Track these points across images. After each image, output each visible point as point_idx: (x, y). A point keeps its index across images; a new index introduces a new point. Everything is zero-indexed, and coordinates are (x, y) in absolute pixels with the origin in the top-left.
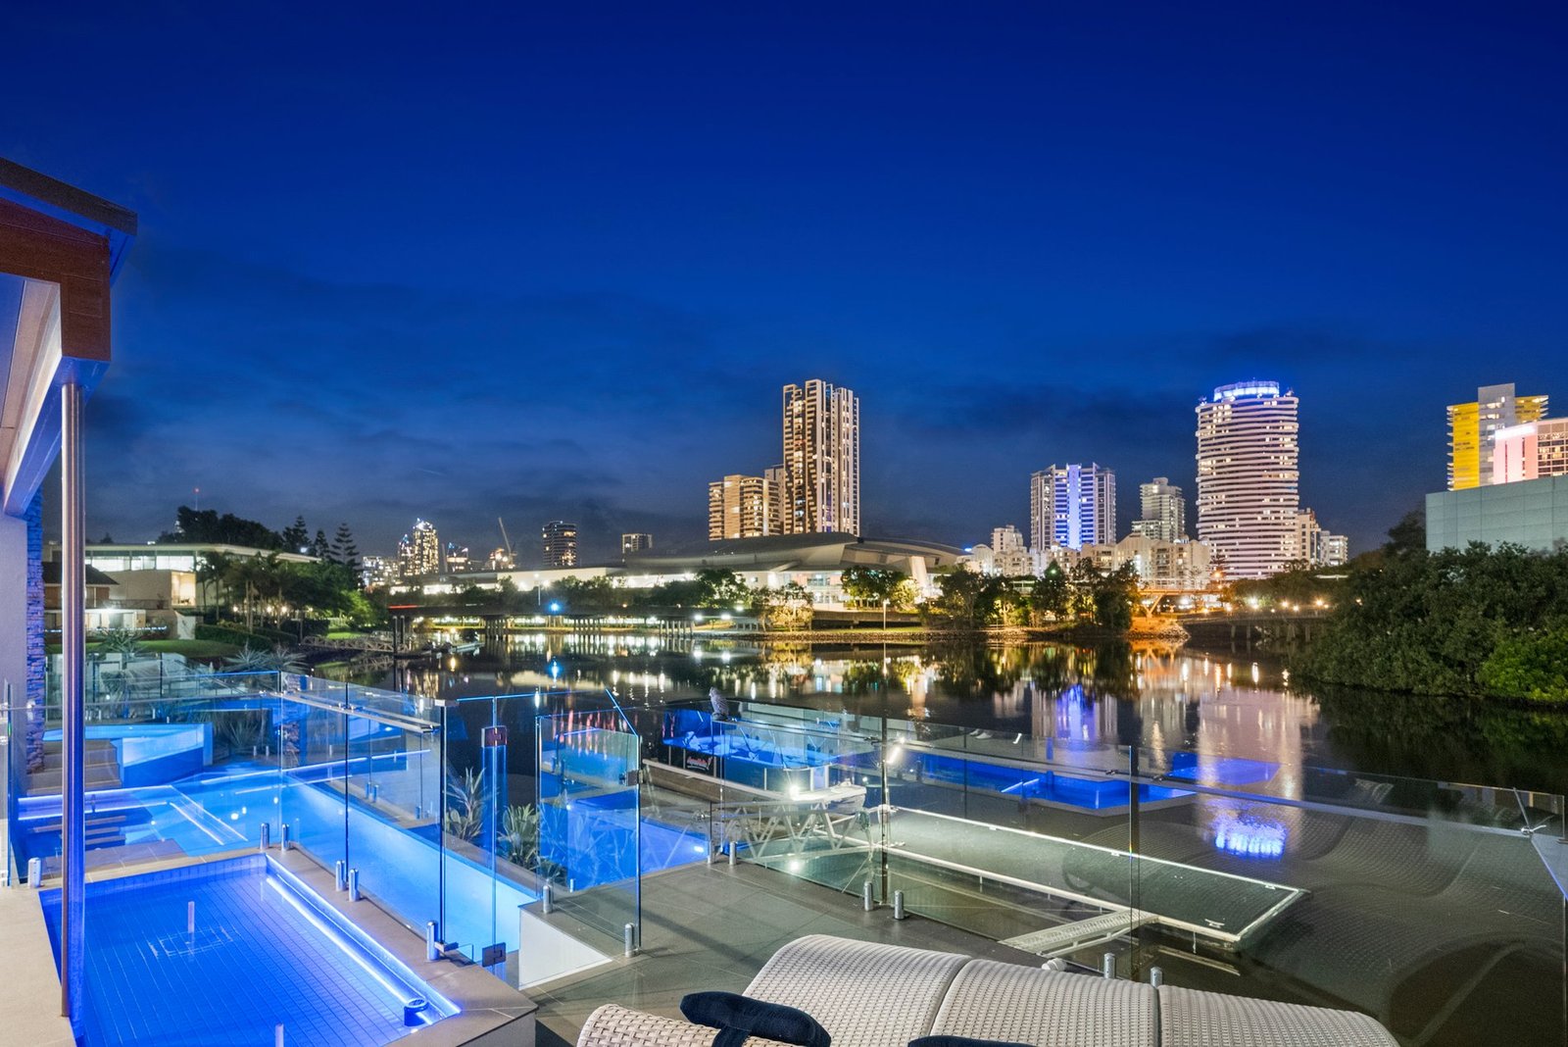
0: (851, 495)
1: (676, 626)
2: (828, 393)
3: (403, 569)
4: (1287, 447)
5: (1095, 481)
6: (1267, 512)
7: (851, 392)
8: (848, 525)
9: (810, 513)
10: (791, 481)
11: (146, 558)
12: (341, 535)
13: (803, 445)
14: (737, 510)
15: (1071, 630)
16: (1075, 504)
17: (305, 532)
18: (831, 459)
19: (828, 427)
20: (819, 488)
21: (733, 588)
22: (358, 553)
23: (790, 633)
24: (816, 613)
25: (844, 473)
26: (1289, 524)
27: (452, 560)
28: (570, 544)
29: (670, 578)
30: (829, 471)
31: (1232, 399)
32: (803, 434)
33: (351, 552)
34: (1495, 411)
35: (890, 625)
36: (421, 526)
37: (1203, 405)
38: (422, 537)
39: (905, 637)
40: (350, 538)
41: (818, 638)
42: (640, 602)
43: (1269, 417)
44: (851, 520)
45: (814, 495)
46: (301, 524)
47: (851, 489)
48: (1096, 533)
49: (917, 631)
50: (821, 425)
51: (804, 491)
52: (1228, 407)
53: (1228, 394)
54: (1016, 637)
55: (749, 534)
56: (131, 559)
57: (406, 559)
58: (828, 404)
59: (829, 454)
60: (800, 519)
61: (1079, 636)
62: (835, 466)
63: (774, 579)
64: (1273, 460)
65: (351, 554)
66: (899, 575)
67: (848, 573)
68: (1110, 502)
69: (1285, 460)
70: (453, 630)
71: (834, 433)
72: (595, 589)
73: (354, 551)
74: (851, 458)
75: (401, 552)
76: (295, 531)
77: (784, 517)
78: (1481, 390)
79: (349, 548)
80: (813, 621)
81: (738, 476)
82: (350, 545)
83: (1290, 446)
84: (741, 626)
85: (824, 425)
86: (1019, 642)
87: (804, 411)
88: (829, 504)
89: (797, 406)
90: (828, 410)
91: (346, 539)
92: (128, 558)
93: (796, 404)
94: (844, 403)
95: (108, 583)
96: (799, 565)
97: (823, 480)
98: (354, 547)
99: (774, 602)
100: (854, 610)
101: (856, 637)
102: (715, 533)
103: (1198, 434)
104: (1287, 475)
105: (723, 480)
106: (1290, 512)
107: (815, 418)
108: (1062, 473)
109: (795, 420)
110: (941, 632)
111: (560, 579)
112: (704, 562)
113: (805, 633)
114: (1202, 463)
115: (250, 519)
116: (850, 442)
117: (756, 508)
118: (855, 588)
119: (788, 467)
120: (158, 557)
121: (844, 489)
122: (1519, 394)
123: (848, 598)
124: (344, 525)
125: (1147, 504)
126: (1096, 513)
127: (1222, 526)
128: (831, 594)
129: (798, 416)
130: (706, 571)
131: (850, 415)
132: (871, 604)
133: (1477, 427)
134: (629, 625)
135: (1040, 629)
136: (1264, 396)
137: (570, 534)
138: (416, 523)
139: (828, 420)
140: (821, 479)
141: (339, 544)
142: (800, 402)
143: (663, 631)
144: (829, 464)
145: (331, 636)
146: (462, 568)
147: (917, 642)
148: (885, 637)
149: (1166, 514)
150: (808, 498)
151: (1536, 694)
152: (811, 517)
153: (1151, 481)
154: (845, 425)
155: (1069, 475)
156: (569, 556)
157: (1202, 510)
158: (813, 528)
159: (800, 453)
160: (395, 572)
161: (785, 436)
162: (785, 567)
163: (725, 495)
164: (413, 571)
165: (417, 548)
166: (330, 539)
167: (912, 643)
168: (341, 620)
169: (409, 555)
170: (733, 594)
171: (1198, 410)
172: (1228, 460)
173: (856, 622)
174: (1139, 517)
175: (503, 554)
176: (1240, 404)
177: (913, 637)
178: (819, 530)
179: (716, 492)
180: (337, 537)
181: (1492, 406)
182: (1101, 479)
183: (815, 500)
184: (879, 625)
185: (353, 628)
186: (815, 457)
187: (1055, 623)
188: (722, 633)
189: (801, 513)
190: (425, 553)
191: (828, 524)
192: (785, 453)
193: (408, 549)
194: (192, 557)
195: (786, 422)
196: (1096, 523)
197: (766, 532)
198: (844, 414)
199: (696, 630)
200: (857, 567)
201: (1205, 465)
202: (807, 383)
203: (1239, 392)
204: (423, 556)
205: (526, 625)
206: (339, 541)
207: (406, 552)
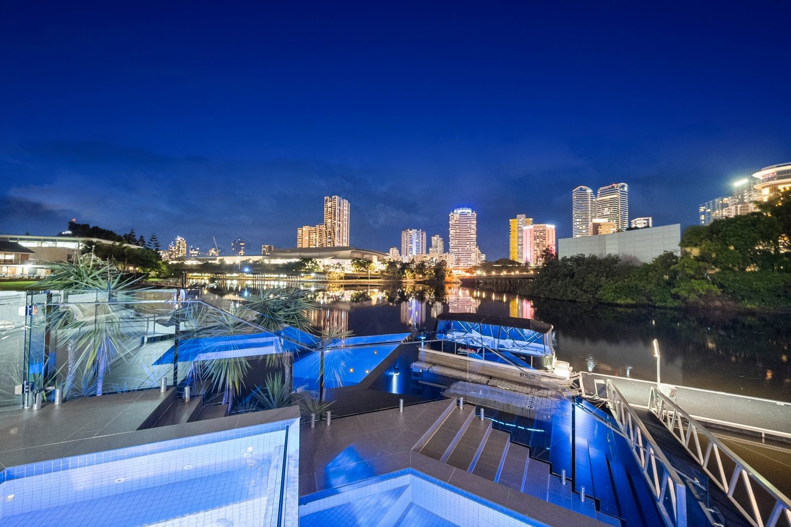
0: (347, 235)
1: (291, 278)
2: (340, 201)
3: (171, 255)
4: (473, 228)
5: (421, 235)
6: (468, 246)
7: (347, 201)
8: (345, 245)
9: (333, 240)
10: (327, 229)
11: (51, 242)
12: (152, 238)
13: (331, 217)
14: (307, 238)
15: (428, 281)
16: (415, 241)
17: (134, 236)
18: (340, 223)
19: (340, 212)
20: (336, 232)
21: (313, 264)
22: (159, 246)
23: (337, 281)
24: (346, 274)
25: (344, 228)
26: (473, 250)
27: (192, 252)
28: (243, 248)
29: (289, 261)
30: (339, 227)
31: (459, 213)
32: (331, 213)
33: (157, 245)
34: (521, 222)
35: (371, 278)
36: (179, 239)
37: (451, 214)
38: (179, 243)
39: (376, 282)
40: (156, 240)
41: (347, 282)
42: (278, 269)
43: (468, 218)
44: (346, 243)
45: (334, 234)
46: (132, 233)
47: (347, 233)
48: (420, 251)
49: (380, 280)
50: (337, 211)
51: (331, 234)
52: (458, 215)
53: (458, 211)
54: (411, 283)
55: (311, 247)
56: (42, 243)
57: (172, 251)
58: (340, 204)
59: (340, 221)
60: (329, 242)
61: (430, 283)
62: (341, 225)
63: (327, 261)
64: (470, 231)
65: (156, 246)
66: (370, 262)
67: (354, 260)
68: (425, 241)
69: (473, 232)
70: (206, 278)
71: (341, 214)
72: (259, 264)
73: (158, 245)
74: (347, 223)
75: (170, 248)
76: (130, 235)
77: (324, 241)
78: (518, 215)
79: (155, 244)
80: (345, 277)
81: (308, 227)
82: (156, 242)
83: (474, 227)
84: (317, 278)
85: (338, 211)
86: (412, 284)
87: (332, 206)
88: (339, 238)
89: (329, 204)
90: (340, 206)
91: (154, 240)
92: (40, 242)
93: (329, 203)
94: (345, 204)
95: (30, 252)
96: (335, 257)
97: (338, 230)
98: (158, 243)
99: (331, 270)
100: (355, 273)
101: (360, 282)
102: (299, 246)
103: (450, 222)
104: (472, 236)
105: (302, 227)
106: (474, 247)
107: (335, 208)
108: (411, 232)
109: (328, 209)
110: (388, 281)
111: (245, 260)
112: (300, 255)
113: (342, 281)
114: (451, 231)
115: (107, 229)
116: (346, 218)
117: (314, 238)
118: (356, 266)
119: (326, 224)
120: (58, 243)
121: (344, 233)
122: (527, 217)
123: (353, 269)
124: (154, 234)
125: (433, 243)
126: (421, 245)
127: (456, 250)
128: (349, 268)
129: (330, 208)
130: (303, 258)
131: (347, 209)
132: (361, 271)
133: (517, 226)
134: (273, 278)
135: (419, 280)
136: (468, 213)
137: (242, 244)
138: (177, 237)
139: (340, 210)
140: (337, 229)
141: (151, 242)
142: (330, 203)
143: (288, 279)
144: (339, 224)
145: (150, 280)
146: (196, 255)
147: (380, 284)
148: (370, 282)
149: (439, 246)
150: (332, 235)
151: (619, 302)
152: (333, 242)
153: (434, 236)
154: (345, 212)
155: (413, 232)
156: (242, 252)
157: (451, 245)
158: (334, 245)
159: (330, 220)
160: (167, 256)
161: (325, 214)
162: (331, 258)
163: (303, 233)
164: (175, 256)
165: (177, 247)
166: (147, 240)
167: (378, 284)
168: (153, 273)
169: (173, 250)
170: (313, 267)
171: (450, 215)
172: (458, 231)
173: (359, 277)
174: (431, 247)
175: (215, 251)
176: (462, 214)
177: (379, 282)
178: (336, 246)
179: (300, 232)
180: (150, 239)
181: (520, 220)
182: (422, 234)
183: (335, 236)
184: (367, 278)
185: (158, 277)
186: (335, 222)
187: (422, 278)
188: (312, 280)
189: (330, 240)
190: (180, 249)
191: (339, 244)
192: (325, 220)
193: (173, 248)
194: (77, 243)
195: (325, 209)
196: (420, 248)
197: (317, 246)
198: (345, 208)
199: (302, 279)
200: (357, 258)
201: (452, 232)
202: (333, 197)
203: (461, 211)
204: (179, 251)
205: (230, 277)
206: (151, 240)
207: (172, 248)
